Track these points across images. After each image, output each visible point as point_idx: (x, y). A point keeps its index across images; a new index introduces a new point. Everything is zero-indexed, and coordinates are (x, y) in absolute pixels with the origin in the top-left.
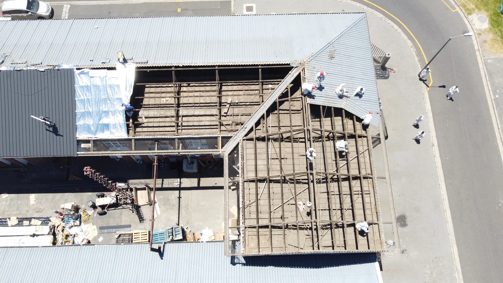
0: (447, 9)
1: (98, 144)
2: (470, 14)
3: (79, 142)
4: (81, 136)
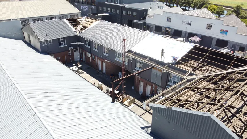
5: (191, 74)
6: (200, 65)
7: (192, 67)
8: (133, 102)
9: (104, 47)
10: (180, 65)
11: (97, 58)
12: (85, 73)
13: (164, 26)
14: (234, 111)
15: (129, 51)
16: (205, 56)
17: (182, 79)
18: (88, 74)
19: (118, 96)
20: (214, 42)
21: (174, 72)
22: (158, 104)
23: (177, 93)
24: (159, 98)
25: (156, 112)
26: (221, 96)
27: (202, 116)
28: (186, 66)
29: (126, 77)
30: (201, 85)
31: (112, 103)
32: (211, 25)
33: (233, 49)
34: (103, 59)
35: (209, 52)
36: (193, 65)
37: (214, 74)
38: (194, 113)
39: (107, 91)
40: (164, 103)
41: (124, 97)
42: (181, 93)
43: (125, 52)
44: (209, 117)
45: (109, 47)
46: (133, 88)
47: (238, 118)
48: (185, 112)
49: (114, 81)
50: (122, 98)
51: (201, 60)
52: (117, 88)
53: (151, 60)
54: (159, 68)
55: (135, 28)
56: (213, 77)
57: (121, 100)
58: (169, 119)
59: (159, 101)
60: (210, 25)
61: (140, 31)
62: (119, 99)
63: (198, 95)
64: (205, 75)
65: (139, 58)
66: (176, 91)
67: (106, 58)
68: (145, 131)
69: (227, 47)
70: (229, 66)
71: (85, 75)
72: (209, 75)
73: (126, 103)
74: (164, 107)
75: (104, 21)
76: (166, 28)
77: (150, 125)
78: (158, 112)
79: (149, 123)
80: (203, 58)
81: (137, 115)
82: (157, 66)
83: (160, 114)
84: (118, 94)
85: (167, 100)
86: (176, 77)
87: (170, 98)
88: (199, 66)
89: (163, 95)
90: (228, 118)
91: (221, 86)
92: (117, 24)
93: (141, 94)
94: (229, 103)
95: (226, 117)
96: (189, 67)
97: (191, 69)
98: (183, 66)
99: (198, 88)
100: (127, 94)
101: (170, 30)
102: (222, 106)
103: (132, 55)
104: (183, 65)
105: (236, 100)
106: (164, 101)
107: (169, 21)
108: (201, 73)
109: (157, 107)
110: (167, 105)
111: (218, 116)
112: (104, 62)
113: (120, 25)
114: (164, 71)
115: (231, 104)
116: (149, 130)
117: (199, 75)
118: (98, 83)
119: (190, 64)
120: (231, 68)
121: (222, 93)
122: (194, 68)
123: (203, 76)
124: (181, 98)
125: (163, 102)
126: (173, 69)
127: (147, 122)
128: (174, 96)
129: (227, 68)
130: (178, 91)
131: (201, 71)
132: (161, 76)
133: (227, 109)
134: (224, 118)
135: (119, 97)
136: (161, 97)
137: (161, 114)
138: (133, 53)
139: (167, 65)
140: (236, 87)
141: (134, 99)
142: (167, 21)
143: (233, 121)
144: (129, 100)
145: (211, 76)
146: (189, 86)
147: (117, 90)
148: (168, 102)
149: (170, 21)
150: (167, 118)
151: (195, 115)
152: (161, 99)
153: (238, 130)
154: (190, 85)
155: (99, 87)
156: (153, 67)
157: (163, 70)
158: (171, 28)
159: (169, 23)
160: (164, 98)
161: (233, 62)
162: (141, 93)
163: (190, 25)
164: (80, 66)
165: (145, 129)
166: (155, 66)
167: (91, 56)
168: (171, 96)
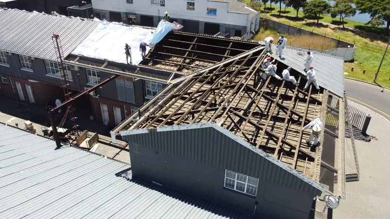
1: (83, 59)
5: (177, 76)
6: (188, 61)
7: (176, 65)
8: (95, 140)
9: (22, 57)
10: (158, 66)
11: (12, 79)
13: (124, 11)
14: (241, 113)
15: (71, 57)
16: (191, 46)
17: (165, 86)
19: (66, 136)
20: (202, 28)
21: (151, 78)
22: (134, 128)
23: (161, 107)
24: (134, 120)
25: (135, 142)
26: (221, 98)
27: (200, 130)
28: (167, 65)
29: (72, 99)
30: (192, 89)
31: (56, 149)
32: (194, 3)
33: (227, 34)
34: (24, 79)
35: (196, 39)
36: (177, 62)
37: (207, 70)
38: (189, 128)
39: (45, 132)
40: (144, 125)
41: (79, 135)
42: (167, 105)
43: (62, 58)
44: (211, 128)
45: (30, 54)
46: (91, 118)
47: (247, 121)
48: (177, 131)
49: (52, 110)
50: (76, 138)
51: (187, 53)
52: (63, 123)
53: (112, 64)
54: (127, 75)
55: (72, 17)
56: (207, 74)
57: (75, 142)
58: (155, 148)
59: (135, 125)
60: (191, 3)
61: (83, 20)
62: (71, 141)
63: (192, 104)
64: (196, 74)
65: (90, 66)
66: (159, 104)
67: (29, 76)
68: (124, 177)
69: (219, 33)
70: (225, 56)
72: (202, 72)
73: (84, 144)
74: (144, 131)
75: (10, 9)
76: (127, 14)
77: (130, 166)
78: (138, 142)
79: (127, 164)
80: (189, 50)
81: (106, 157)
82: (123, 74)
83: (140, 144)
84: (66, 133)
85: (147, 120)
86: (155, 85)
87: (153, 115)
88: (186, 63)
89: (140, 115)
90: (235, 125)
91: (219, 84)
92: (37, 13)
93: (107, 125)
94: (233, 105)
95: (233, 124)
96: (172, 66)
97: (176, 69)
98: (163, 67)
99: (189, 94)
100: (82, 130)
101: (135, 18)
102: (224, 109)
103: (77, 63)
104: (163, 64)
105: (241, 99)
106: (144, 122)
107: (130, 3)
108: (190, 71)
109: (133, 135)
110: (148, 127)
111: (222, 125)
112: (29, 85)
113: (43, 13)
114: (135, 78)
115: (236, 106)
116: (130, 175)
117: (187, 75)
118: (24, 123)
119: (173, 61)
120: (229, 58)
121: (222, 94)
122: (179, 66)
123: (193, 75)
124: (167, 113)
125: (142, 125)
126: (148, 74)
127: (125, 163)
128: (158, 112)
129: (224, 59)
130: (162, 104)
131: (190, 69)
132: (133, 88)
133: (231, 112)
134: (230, 125)
135: (70, 138)
136: (138, 118)
137: (143, 144)
138: (78, 58)
139: (138, 69)
140: (238, 82)
141: (96, 136)
142: (127, 2)
143: (242, 127)
144: (88, 139)
145: (203, 73)
146: (177, 94)
147: (64, 127)
148: (149, 123)
149: (132, 3)
150: (152, 147)
151: (191, 130)
152: (138, 122)
153: (250, 137)
154: (178, 91)
155: (27, 129)
156: (117, 76)
157: (133, 77)
158: (135, 14)
159: (130, 5)
160: (142, 118)
161: (229, 49)
162: (106, 123)
163: (164, 5)
165: (123, 175)
166: (119, 73)
168: (153, 113)
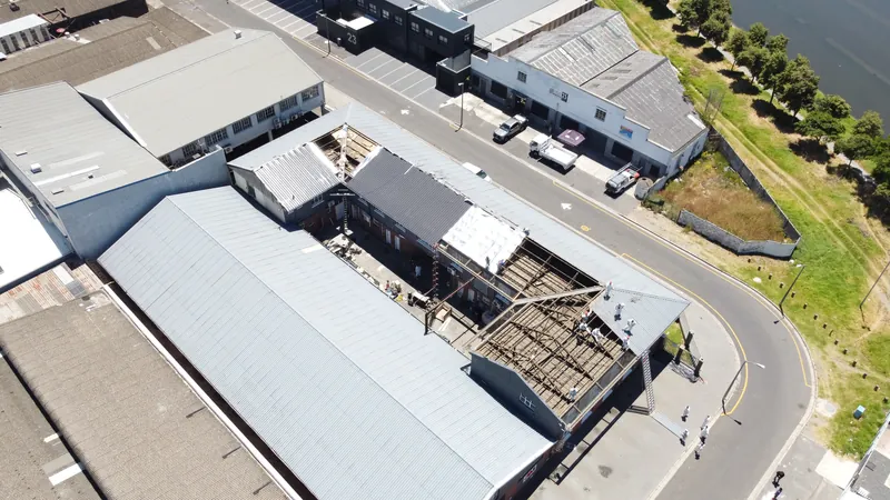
0: (802, 380)
1: (451, 249)
2: (821, 397)
3: (441, 241)
4: (445, 238)
11: (383, 226)
12: (363, 251)
13: (512, 87)
18: (369, 255)
20: (609, 146)
32: (605, 113)
33: (639, 169)
39: (410, 296)
60: (602, 112)
65: (456, 260)
71: (365, 259)
76: (514, 91)
77: (470, 362)
79: (469, 359)
82: (481, 278)
97: (525, 285)
101: (525, 99)
103: (446, 252)
107: (521, 80)
116: (469, 370)
138: (448, 245)
142: (518, 78)
144: (444, 311)
149: (524, 81)
157: (488, 285)
158: (527, 97)
159: (521, 83)
163: (566, 101)
164: (349, 232)
165: (465, 370)
166: (478, 277)
167: (371, 219)
